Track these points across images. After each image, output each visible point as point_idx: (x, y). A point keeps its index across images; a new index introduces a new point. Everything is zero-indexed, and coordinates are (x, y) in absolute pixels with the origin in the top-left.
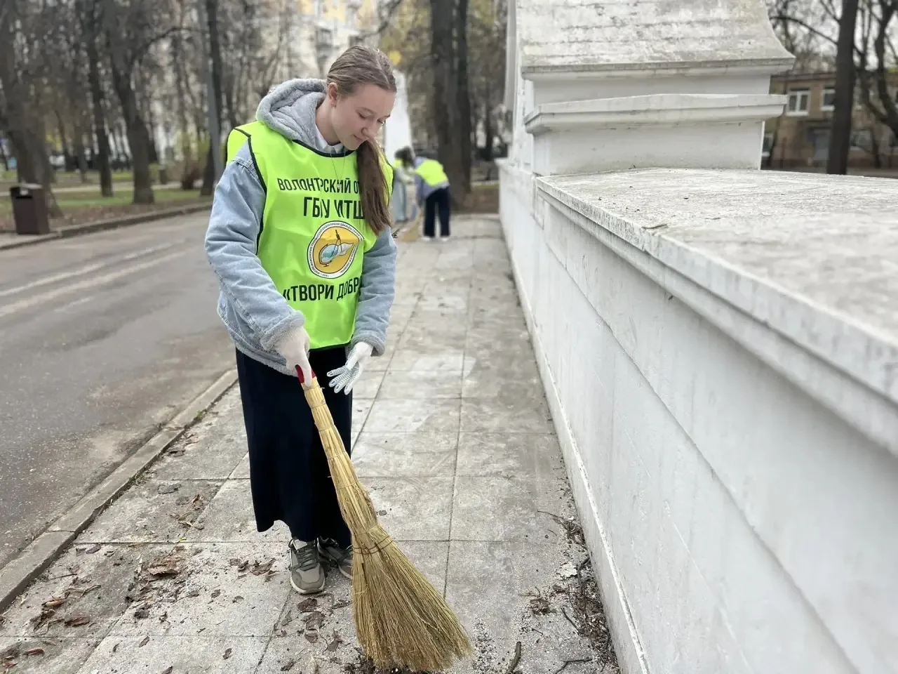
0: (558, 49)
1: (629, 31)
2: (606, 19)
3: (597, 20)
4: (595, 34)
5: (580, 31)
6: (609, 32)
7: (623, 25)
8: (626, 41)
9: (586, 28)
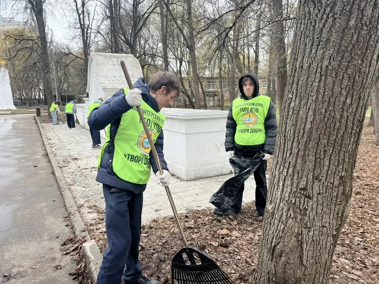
0: (108, 85)
1: (121, 82)
2: (116, 79)
3: (114, 79)
4: (114, 82)
5: (111, 81)
6: (117, 82)
7: (119, 80)
8: (120, 84)
9: (112, 81)
